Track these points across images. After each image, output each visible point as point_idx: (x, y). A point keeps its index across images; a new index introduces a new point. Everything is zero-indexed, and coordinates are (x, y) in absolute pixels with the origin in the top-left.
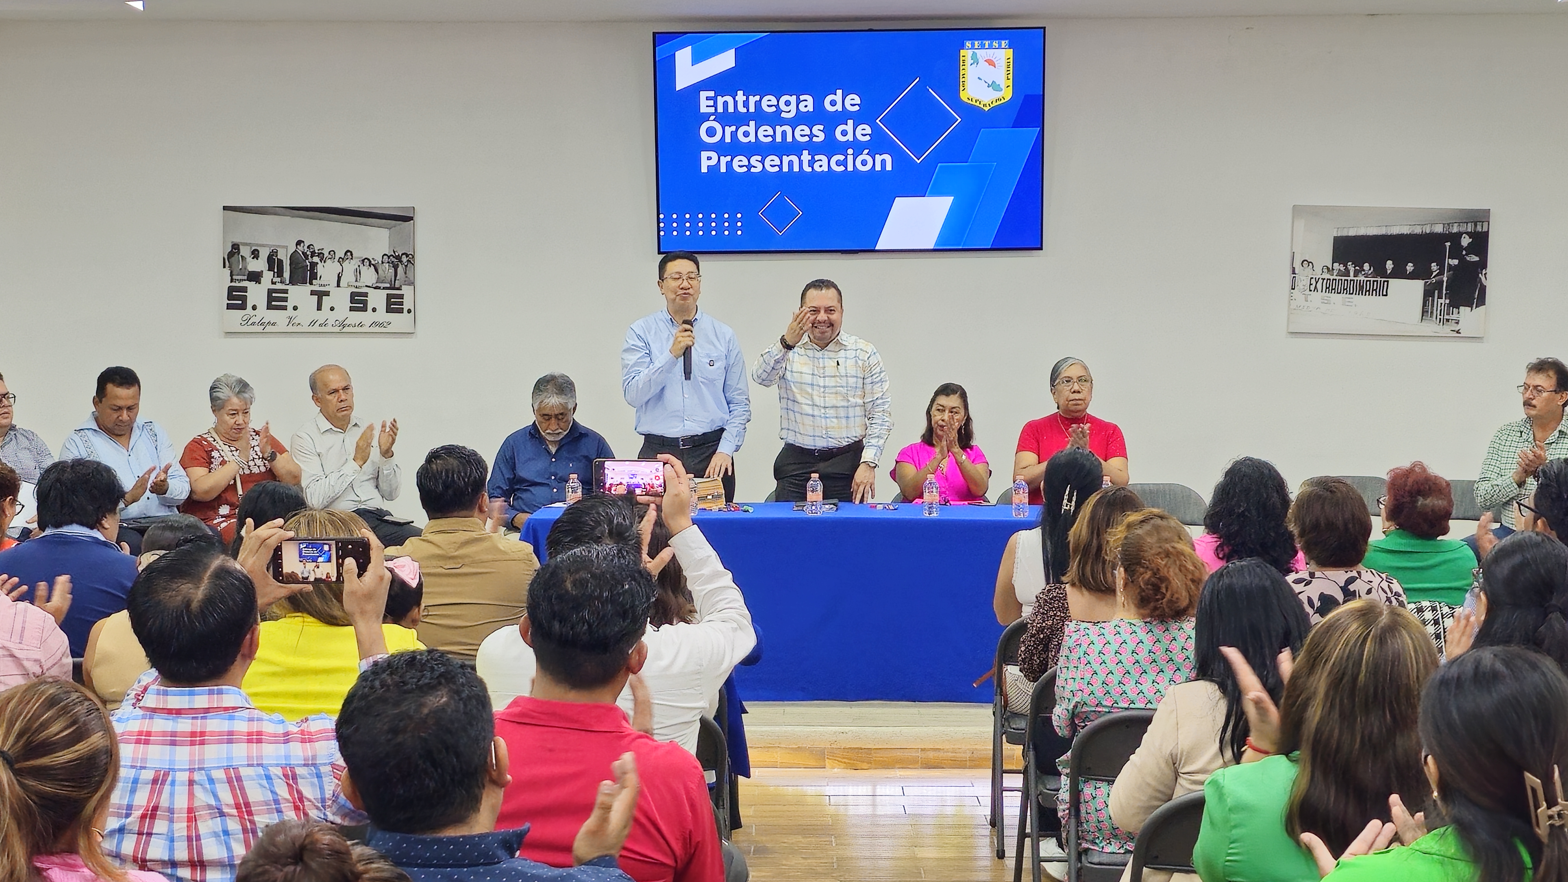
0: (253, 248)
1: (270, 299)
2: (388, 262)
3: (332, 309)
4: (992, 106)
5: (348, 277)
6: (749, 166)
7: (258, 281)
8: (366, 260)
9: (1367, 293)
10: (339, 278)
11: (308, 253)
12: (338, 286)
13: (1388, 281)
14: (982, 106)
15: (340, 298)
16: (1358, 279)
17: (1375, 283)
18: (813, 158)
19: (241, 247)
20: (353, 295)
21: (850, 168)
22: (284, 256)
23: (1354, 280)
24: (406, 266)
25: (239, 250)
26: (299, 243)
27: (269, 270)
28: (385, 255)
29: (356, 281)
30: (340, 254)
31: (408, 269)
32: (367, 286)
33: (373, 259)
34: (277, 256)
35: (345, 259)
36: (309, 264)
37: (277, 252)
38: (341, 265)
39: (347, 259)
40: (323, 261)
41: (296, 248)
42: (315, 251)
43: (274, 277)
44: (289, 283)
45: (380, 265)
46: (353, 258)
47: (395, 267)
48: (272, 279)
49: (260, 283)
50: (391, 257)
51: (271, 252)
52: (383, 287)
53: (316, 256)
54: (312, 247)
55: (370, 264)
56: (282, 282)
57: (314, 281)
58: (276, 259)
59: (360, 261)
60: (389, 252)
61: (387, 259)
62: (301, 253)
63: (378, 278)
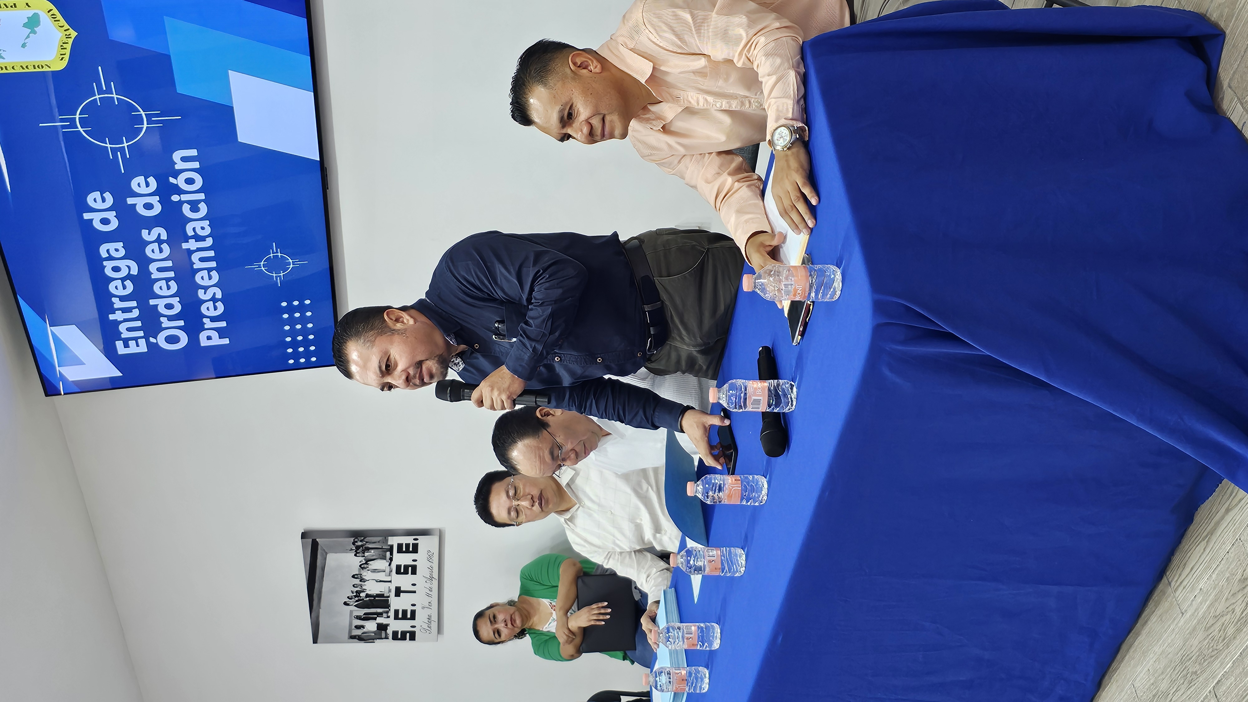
0: (353, 627)
1: (404, 617)
2: (364, 553)
3: (414, 585)
4: (67, 26)
5: (382, 576)
6: (214, 299)
7: (387, 625)
8: (362, 566)
10: (381, 581)
11: (357, 599)
12: (390, 582)
14: (70, 41)
15: (404, 581)
18: (192, 237)
19: (353, 634)
20: (398, 572)
21: (202, 196)
22: (361, 612)
24: (367, 542)
25: (357, 635)
26: (346, 604)
27: (376, 620)
28: (355, 555)
29: (385, 571)
30: (357, 581)
31: (370, 541)
32: (390, 565)
33: (360, 562)
34: (362, 616)
35: (361, 578)
36: (368, 599)
37: (357, 616)
38: (369, 580)
39: (361, 577)
40: (365, 591)
41: (352, 605)
42: (354, 596)
43: (383, 617)
44: (388, 608)
45: (367, 558)
46: (360, 573)
47: (368, 549)
48: (384, 618)
49: (389, 624)
50: (358, 551)
51: (357, 619)
52: (391, 555)
53: (359, 595)
54: (350, 597)
55: (366, 563)
56: (387, 612)
57: (385, 595)
58: (364, 616)
59: (363, 570)
60: (354, 553)
61: (361, 554)
62: (357, 603)
63: (381, 559)
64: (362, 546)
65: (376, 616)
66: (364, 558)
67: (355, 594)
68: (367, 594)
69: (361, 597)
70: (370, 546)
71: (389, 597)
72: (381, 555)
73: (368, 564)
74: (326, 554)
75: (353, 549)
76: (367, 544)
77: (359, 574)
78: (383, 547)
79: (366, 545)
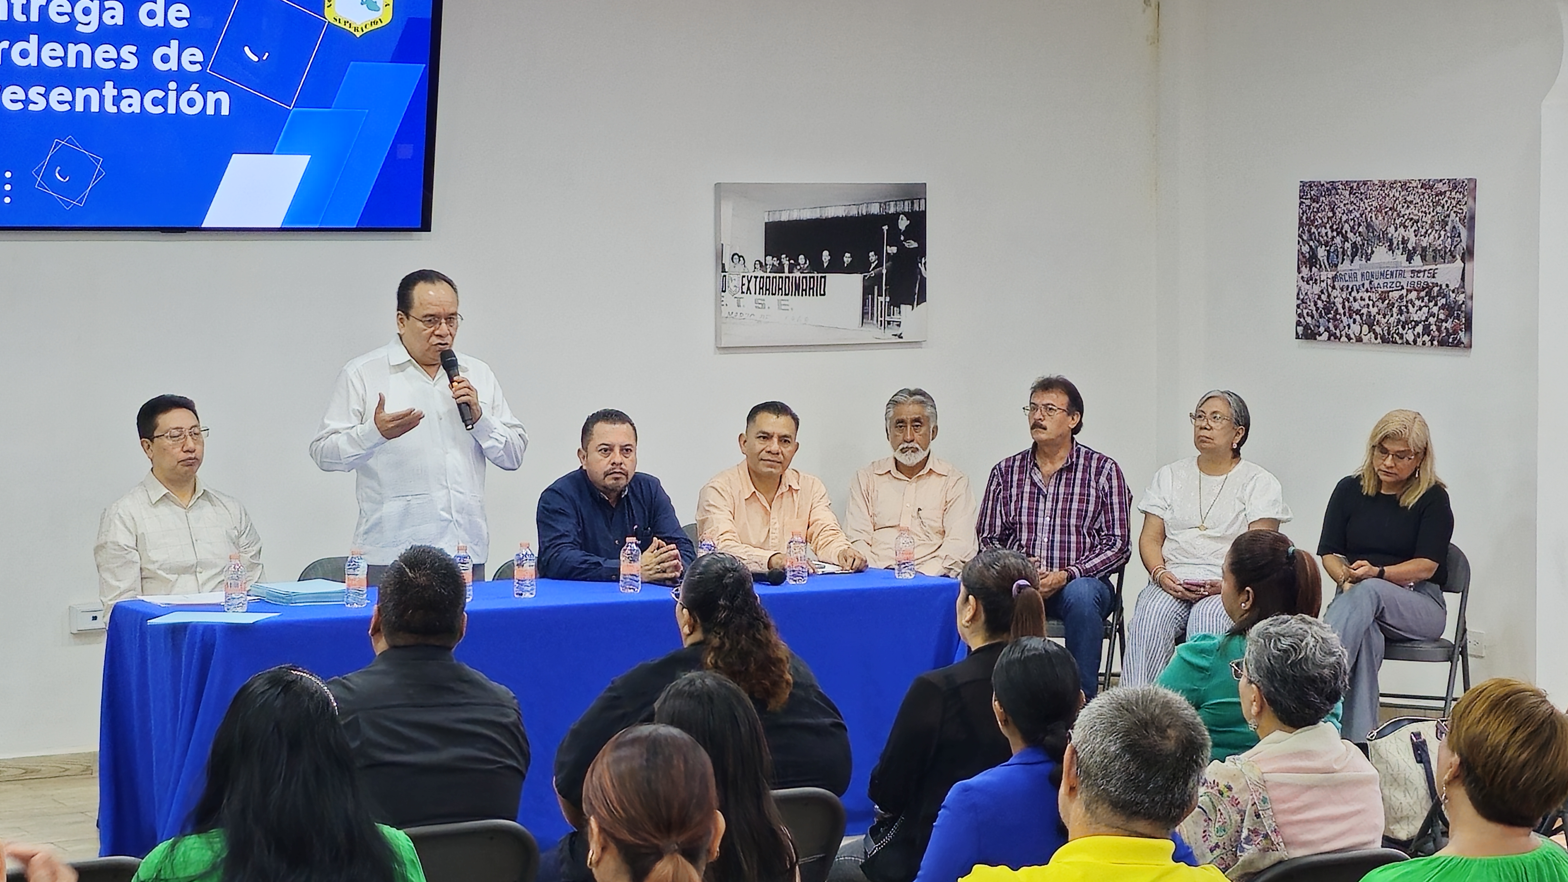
4: (365, 30)
6: (27, 101)
9: (804, 292)
13: (825, 277)
14: (352, 31)
16: (794, 275)
17: (812, 280)
21: (172, 110)
23: (789, 277)
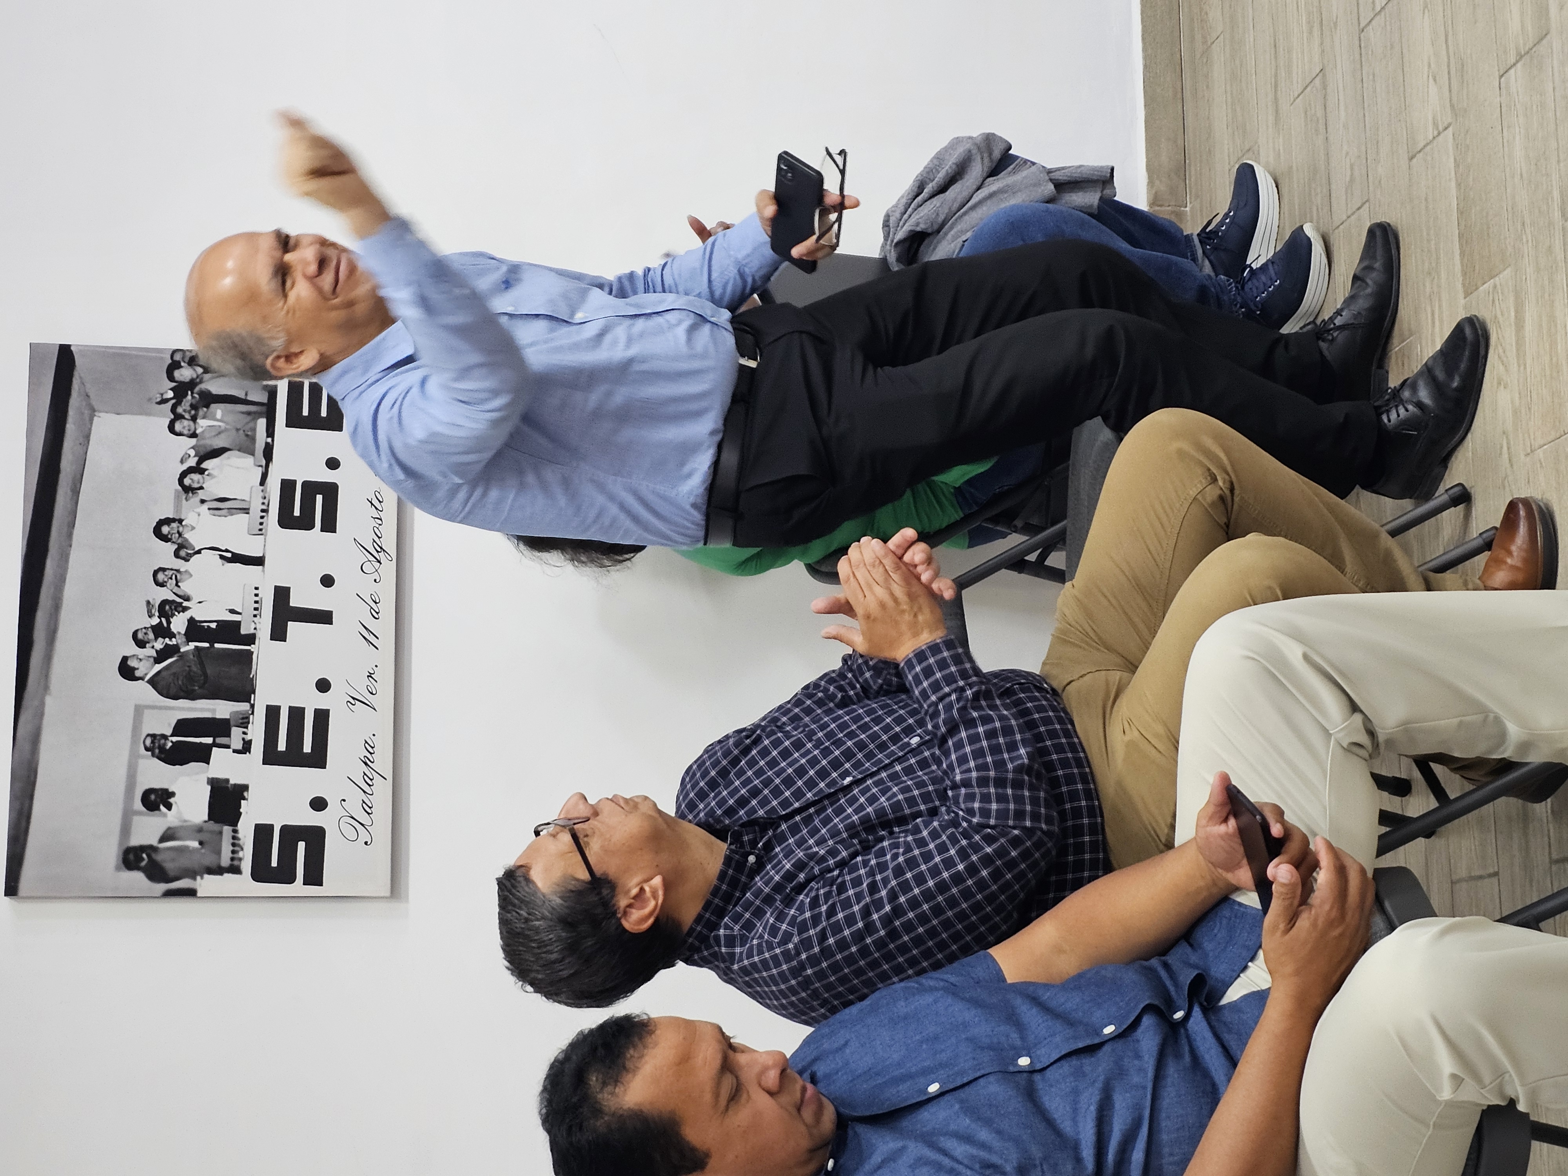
0: (138, 805)
1: (293, 758)
2: (194, 419)
3: (327, 581)
5: (236, 532)
7: (240, 791)
8: (187, 481)
10: (237, 558)
11: (159, 644)
12: (258, 561)
19: (133, 843)
20: (287, 521)
22: (166, 716)
24: (206, 370)
25: (143, 849)
26: (126, 671)
27: (207, 761)
28: (171, 429)
29: (246, 511)
30: (164, 555)
32: (263, 482)
33: (182, 462)
34: (165, 737)
35: (179, 541)
36: (192, 645)
37: (153, 736)
38: (199, 552)
39: (180, 534)
40: (185, 604)
41: (142, 679)
42: (153, 627)
43: (228, 747)
44: (249, 701)
45: (202, 442)
46: (177, 518)
47: (209, 399)
48: (235, 751)
49: (245, 788)
50: (180, 410)
51: (153, 755)
52: (268, 436)
53: (169, 623)
54: (140, 636)
55: (198, 469)
56: (244, 722)
57: (243, 631)
58: (175, 739)
59: (187, 499)
60: (164, 416)
61: (186, 423)
62: (158, 667)
63: (239, 450)
64: (192, 384)
65: (209, 740)
66: (193, 441)
67: (155, 621)
68: (191, 621)
69: (172, 635)
70: (215, 387)
71: (251, 639)
72: (241, 432)
73: (202, 471)
74: (93, 411)
75: (165, 397)
76: (207, 376)
77: (173, 520)
78: (250, 398)
79: (201, 382)
